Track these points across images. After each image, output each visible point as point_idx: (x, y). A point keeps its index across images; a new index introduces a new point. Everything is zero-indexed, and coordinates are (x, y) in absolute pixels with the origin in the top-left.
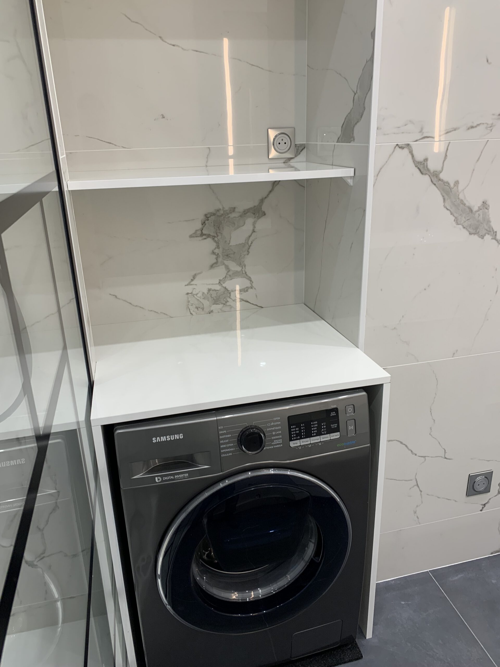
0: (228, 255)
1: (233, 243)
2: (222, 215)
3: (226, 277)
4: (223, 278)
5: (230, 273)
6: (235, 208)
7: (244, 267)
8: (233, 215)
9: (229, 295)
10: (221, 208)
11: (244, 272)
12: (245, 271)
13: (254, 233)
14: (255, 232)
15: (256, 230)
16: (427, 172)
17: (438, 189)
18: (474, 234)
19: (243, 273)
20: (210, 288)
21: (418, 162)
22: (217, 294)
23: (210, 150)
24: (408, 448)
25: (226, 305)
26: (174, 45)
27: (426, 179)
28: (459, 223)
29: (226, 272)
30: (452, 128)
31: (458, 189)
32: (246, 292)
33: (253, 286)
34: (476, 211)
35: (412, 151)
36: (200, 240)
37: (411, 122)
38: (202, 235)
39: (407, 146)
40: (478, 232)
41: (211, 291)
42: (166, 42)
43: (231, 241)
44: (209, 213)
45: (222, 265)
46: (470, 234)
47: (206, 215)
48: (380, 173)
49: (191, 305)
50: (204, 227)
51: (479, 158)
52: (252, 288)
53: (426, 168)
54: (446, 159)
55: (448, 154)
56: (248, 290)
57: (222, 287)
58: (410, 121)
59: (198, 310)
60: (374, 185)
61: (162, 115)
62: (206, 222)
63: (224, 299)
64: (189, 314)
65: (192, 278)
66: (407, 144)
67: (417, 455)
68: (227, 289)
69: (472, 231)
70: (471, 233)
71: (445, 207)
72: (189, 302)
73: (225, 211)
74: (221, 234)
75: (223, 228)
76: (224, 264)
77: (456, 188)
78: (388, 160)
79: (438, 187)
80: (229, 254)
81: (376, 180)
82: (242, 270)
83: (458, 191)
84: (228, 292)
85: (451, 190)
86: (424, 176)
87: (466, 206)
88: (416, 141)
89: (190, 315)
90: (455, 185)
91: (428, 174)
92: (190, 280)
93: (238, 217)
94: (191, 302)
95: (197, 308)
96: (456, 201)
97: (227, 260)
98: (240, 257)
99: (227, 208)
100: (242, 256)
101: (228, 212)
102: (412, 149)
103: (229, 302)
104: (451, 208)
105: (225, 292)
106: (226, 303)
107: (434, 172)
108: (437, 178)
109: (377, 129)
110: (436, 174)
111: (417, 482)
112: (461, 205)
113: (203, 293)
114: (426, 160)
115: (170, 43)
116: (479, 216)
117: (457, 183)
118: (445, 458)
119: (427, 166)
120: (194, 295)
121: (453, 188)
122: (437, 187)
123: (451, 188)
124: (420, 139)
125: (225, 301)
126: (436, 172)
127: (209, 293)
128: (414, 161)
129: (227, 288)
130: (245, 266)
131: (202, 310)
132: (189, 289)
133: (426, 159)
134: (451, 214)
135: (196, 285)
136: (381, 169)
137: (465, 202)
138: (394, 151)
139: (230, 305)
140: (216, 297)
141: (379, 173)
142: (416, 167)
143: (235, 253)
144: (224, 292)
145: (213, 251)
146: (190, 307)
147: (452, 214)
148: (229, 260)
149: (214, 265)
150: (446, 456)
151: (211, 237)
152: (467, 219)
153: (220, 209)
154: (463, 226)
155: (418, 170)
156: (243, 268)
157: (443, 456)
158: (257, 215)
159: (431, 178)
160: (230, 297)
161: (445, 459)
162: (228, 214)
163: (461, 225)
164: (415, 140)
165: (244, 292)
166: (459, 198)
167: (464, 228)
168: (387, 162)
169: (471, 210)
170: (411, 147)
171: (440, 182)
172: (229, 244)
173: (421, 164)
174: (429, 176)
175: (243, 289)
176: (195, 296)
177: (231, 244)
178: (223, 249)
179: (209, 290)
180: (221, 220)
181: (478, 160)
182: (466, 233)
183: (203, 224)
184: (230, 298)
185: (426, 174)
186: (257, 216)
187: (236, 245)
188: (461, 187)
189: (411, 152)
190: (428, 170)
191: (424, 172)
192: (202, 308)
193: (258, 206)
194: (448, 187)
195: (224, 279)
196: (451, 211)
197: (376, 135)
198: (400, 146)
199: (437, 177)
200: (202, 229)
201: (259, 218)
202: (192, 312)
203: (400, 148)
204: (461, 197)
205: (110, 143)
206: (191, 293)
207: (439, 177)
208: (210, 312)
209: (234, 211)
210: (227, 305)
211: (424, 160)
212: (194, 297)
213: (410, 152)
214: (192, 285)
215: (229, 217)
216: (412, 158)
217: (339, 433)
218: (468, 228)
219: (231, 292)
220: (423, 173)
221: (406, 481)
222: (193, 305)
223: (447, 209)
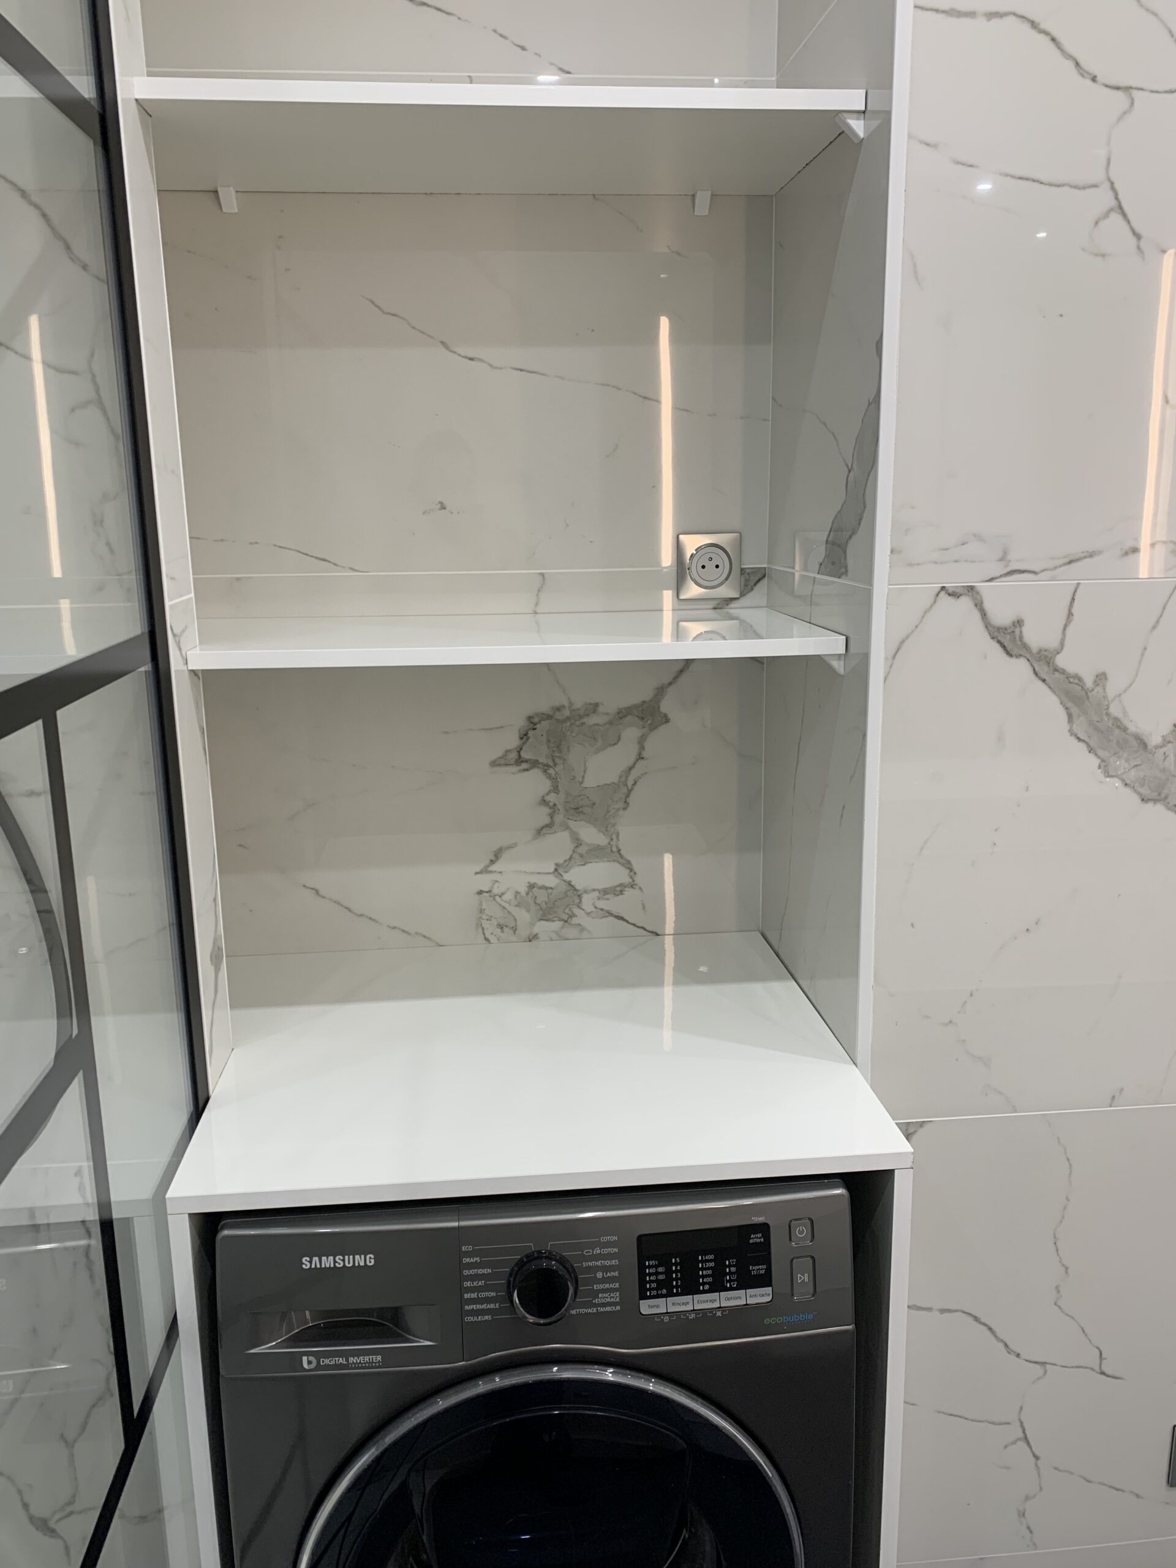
0: (577, 809)
1: (590, 781)
2: (568, 718)
3: (570, 858)
4: (565, 861)
5: (582, 850)
6: (597, 705)
7: (614, 837)
8: (593, 720)
9: (577, 901)
10: (566, 704)
11: (614, 849)
12: (617, 847)
13: (640, 762)
14: (643, 758)
15: (645, 754)
16: (1023, 652)
17: (1054, 692)
18: (1155, 801)
19: (612, 851)
20: (533, 881)
21: (999, 629)
22: (548, 897)
23: (544, 578)
24: (996, 1336)
25: (570, 924)
26: (471, 359)
27: (1021, 667)
28: (1114, 774)
29: (572, 847)
30: (1082, 552)
31: (1105, 692)
32: (618, 895)
33: (635, 882)
34: (1157, 747)
35: (982, 602)
36: (513, 773)
37: (978, 537)
38: (519, 761)
39: (968, 591)
40: (1166, 798)
41: (536, 889)
42: (455, 352)
43: (586, 776)
44: (537, 714)
45: (562, 831)
46: (1143, 800)
47: (530, 718)
48: (900, 652)
49: (487, 920)
50: (524, 743)
51: (1158, 622)
52: (634, 886)
53: (1019, 643)
54: (1071, 621)
55: (1074, 611)
56: (624, 891)
57: (563, 882)
58: (975, 535)
59: (502, 932)
60: (885, 679)
61: (441, 503)
62: (531, 733)
63: (565, 909)
64: (481, 940)
65: (493, 858)
66: (968, 586)
67: (1023, 1356)
68: (573, 886)
69: (1145, 791)
70: (1145, 799)
71: (1072, 733)
72: (482, 911)
73: (574, 710)
74: (564, 760)
75: (568, 747)
76: (568, 828)
77: (1099, 689)
78: (921, 621)
79: (1052, 686)
80: (582, 807)
81: (891, 667)
82: (612, 843)
83: (1105, 697)
84: (575, 892)
85: (1087, 694)
86: (1014, 660)
87: (1128, 732)
88: (991, 580)
89: (484, 941)
90: (1096, 684)
91: (1025, 657)
92: (487, 862)
93: (605, 724)
94: (486, 912)
95: (501, 927)
96: (1102, 720)
97: (575, 819)
98: (606, 815)
99: (578, 703)
100: (612, 812)
101: (581, 712)
102: (981, 597)
103: (576, 916)
104: (1089, 737)
105: (569, 894)
106: (570, 919)
107: (1040, 650)
108: (1049, 666)
109: (892, 551)
110: (1046, 657)
111: (1024, 1431)
112: (1117, 731)
113: (517, 893)
114: (1019, 623)
115: (463, 354)
116: (1166, 758)
117: (1101, 678)
118: (1103, 1373)
119: (1021, 637)
120: (495, 895)
121: (1093, 690)
122: (1050, 687)
123: (1088, 689)
124: (1001, 576)
125: (567, 914)
126: (1046, 651)
127: (530, 893)
128: (988, 626)
129: (573, 883)
130: (618, 837)
131: (512, 932)
132: (484, 882)
133: (1018, 621)
134: (1090, 752)
135: (501, 872)
136: (902, 642)
137: (1126, 722)
138: (935, 602)
139: (579, 924)
140: (546, 904)
141: (897, 653)
142: (993, 638)
143: (594, 804)
144: (566, 893)
145: (543, 797)
146: (485, 924)
147: (1091, 750)
148: (580, 820)
149: (544, 829)
150: (1104, 1369)
151: (541, 766)
152: (1133, 763)
153: (564, 706)
154: (1123, 780)
155: (998, 646)
156: (612, 839)
157: (1097, 1368)
158: (649, 722)
159: (1032, 665)
160: (580, 906)
161: (1103, 1377)
162: (581, 717)
163: (1119, 778)
164: (988, 578)
165: (615, 894)
166: (1108, 714)
167: (1126, 784)
168: (917, 626)
169: (1143, 744)
170: (978, 593)
171: (1057, 674)
172: (581, 783)
173: (1004, 633)
174: (1028, 660)
175: (611, 888)
176: (498, 898)
177: (584, 785)
178: (568, 794)
179: (532, 886)
180: (563, 729)
181: (1154, 627)
182: (1130, 798)
183: (522, 738)
184: (581, 908)
185: (1021, 655)
186: (650, 724)
187: (598, 786)
188: (1112, 688)
189: (979, 606)
190: (1025, 646)
191: (1015, 651)
192: (513, 927)
193: (651, 701)
194: (1080, 688)
195: (567, 863)
196: (1088, 745)
197: (888, 565)
198: (950, 591)
199: (1048, 663)
200: (521, 749)
201: (653, 728)
202: (487, 935)
203: (949, 595)
204: (1114, 710)
205: (324, 560)
206: (490, 891)
207: (1053, 663)
208: (531, 937)
209: (594, 711)
210: (572, 925)
211: (1014, 622)
212: (494, 899)
213: (976, 605)
214: (491, 872)
215: (583, 724)
216: (983, 619)
217: (771, 1288)
218: (1137, 785)
219: (582, 894)
220: (1011, 652)
221: (993, 1423)
222: (490, 920)
223: (1079, 739)
